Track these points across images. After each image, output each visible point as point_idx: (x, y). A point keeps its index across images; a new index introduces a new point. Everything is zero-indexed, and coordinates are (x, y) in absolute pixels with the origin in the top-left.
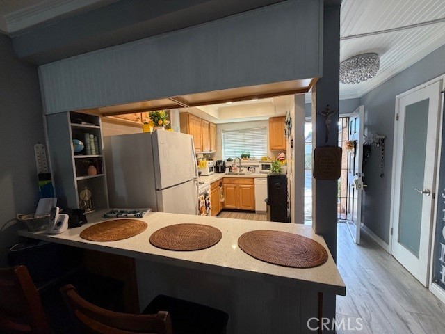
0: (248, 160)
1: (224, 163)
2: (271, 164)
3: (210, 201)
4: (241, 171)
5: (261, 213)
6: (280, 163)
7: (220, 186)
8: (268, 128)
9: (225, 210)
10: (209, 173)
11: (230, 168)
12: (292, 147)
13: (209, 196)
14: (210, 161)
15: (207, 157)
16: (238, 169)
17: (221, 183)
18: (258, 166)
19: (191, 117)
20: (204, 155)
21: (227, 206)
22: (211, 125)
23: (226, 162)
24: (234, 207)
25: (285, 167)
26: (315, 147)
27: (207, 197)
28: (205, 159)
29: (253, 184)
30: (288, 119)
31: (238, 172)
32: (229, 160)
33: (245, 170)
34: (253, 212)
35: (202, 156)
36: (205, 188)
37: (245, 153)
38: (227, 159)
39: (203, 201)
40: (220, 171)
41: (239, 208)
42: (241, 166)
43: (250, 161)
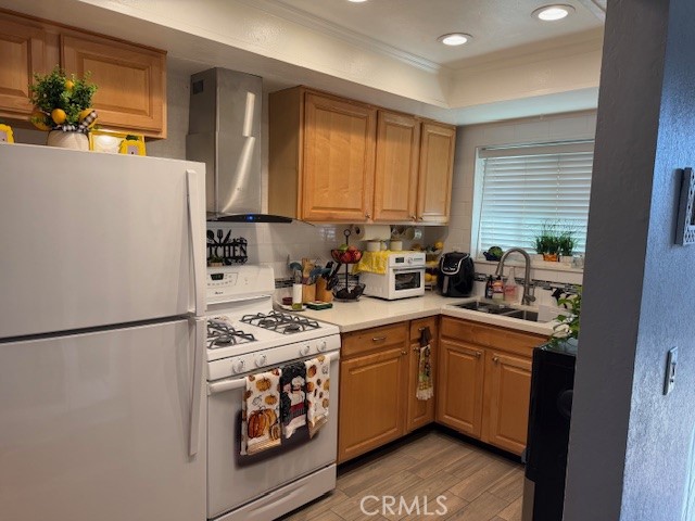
3: (317, 397)
4: (528, 299)
7: (421, 341)
10: (394, 294)
11: (490, 282)
14: (413, 255)
15: (409, 237)
16: (520, 291)
21: (447, 419)
22: (430, 130)
23: (480, 258)
27: (298, 381)
32: (493, 255)
35: (387, 235)
37: (557, 232)
38: (487, 249)
39: (267, 393)
40: (445, 291)
41: (485, 439)
42: (529, 284)
43: (569, 268)
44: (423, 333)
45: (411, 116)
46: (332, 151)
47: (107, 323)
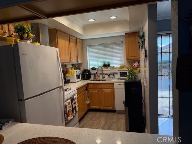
0: (109, 69)
1: (89, 71)
2: (127, 71)
3: (76, 105)
4: (103, 77)
5: (120, 112)
6: (135, 71)
7: (86, 90)
8: (124, 42)
9: (90, 110)
10: (77, 80)
11: (94, 75)
12: (146, 56)
13: (76, 100)
14: (78, 70)
15: (75, 66)
16: (101, 76)
17: (86, 87)
18: (117, 73)
19: (59, 33)
20: (73, 65)
21: (92, 107)
22: (78, 40)
23: (91, 70)
24: (98, 107)
25: (139, 75)
26: (177, 56)
27: (74, 102)
28: (74, 68)
29: (113, 88)
30: (141, 34)
31: (101, 78)
32: (94, 69)
33: (106, 77)
34: (113, 111)
35: (71, 66)
36: (72, 93)
37: (106, 63)
38: (92, 68)
39: (70, 106)
40: (86, 78)
41: (102, 109)
42: (103, 74)
43: (110, 69)
44: (86, 88)
45: (74, 37)
46: (63, 45)
47: (49, 90)
